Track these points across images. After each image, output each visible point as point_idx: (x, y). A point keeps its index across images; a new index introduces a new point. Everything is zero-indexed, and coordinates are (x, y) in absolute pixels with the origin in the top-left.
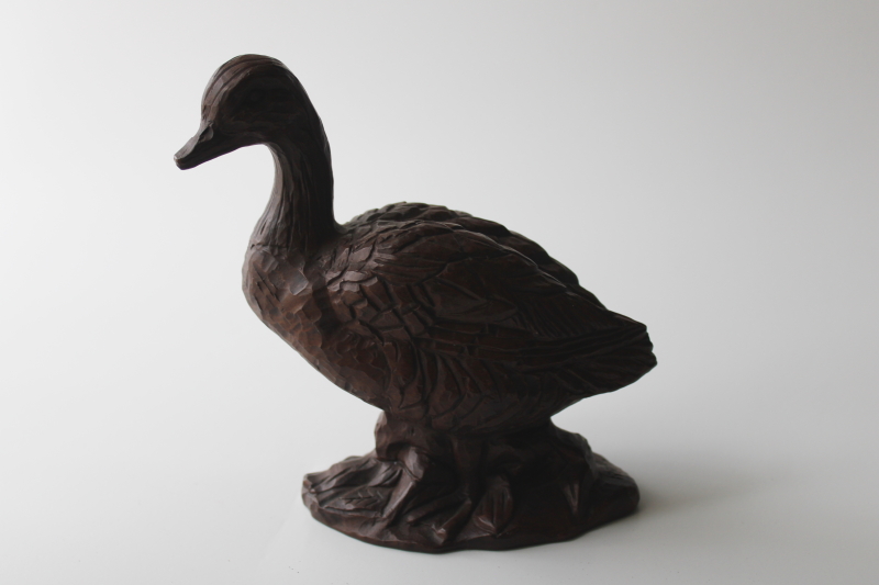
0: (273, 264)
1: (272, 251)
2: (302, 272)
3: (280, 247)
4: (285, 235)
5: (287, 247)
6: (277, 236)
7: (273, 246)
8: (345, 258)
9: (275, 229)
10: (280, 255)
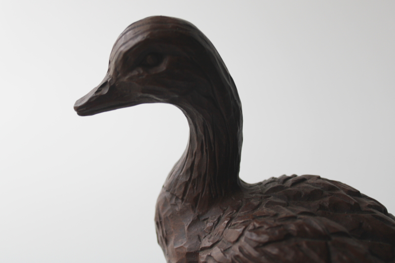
0: (169, 211)
1: (171, 199)
2: (186, 228)
3: (177, 198)
4: (183, 188)
5: (182, 199)
6: (177, 186)
7: (173, 195)
8: (221, 230)
9: (177, 180)
10: (175, 205)
